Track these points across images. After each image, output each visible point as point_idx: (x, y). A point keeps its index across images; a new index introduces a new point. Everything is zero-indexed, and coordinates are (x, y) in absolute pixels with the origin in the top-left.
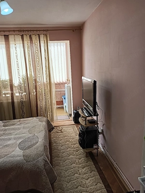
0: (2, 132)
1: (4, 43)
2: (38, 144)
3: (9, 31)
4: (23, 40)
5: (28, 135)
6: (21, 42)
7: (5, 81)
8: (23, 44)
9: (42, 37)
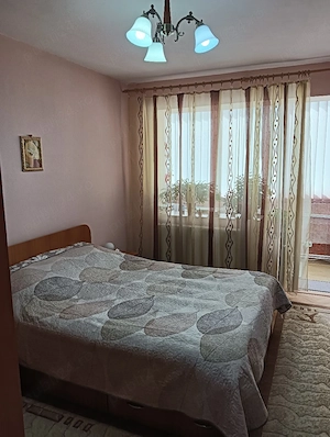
0: (177, 287)
1: (209, 107)
2: (237, 330)
3: (221, 82)
4: (248, 100)
5: (221, 305)
6: (244, 104)
7: (202, 186)
8: (248, 107)
9: (292, 88)
